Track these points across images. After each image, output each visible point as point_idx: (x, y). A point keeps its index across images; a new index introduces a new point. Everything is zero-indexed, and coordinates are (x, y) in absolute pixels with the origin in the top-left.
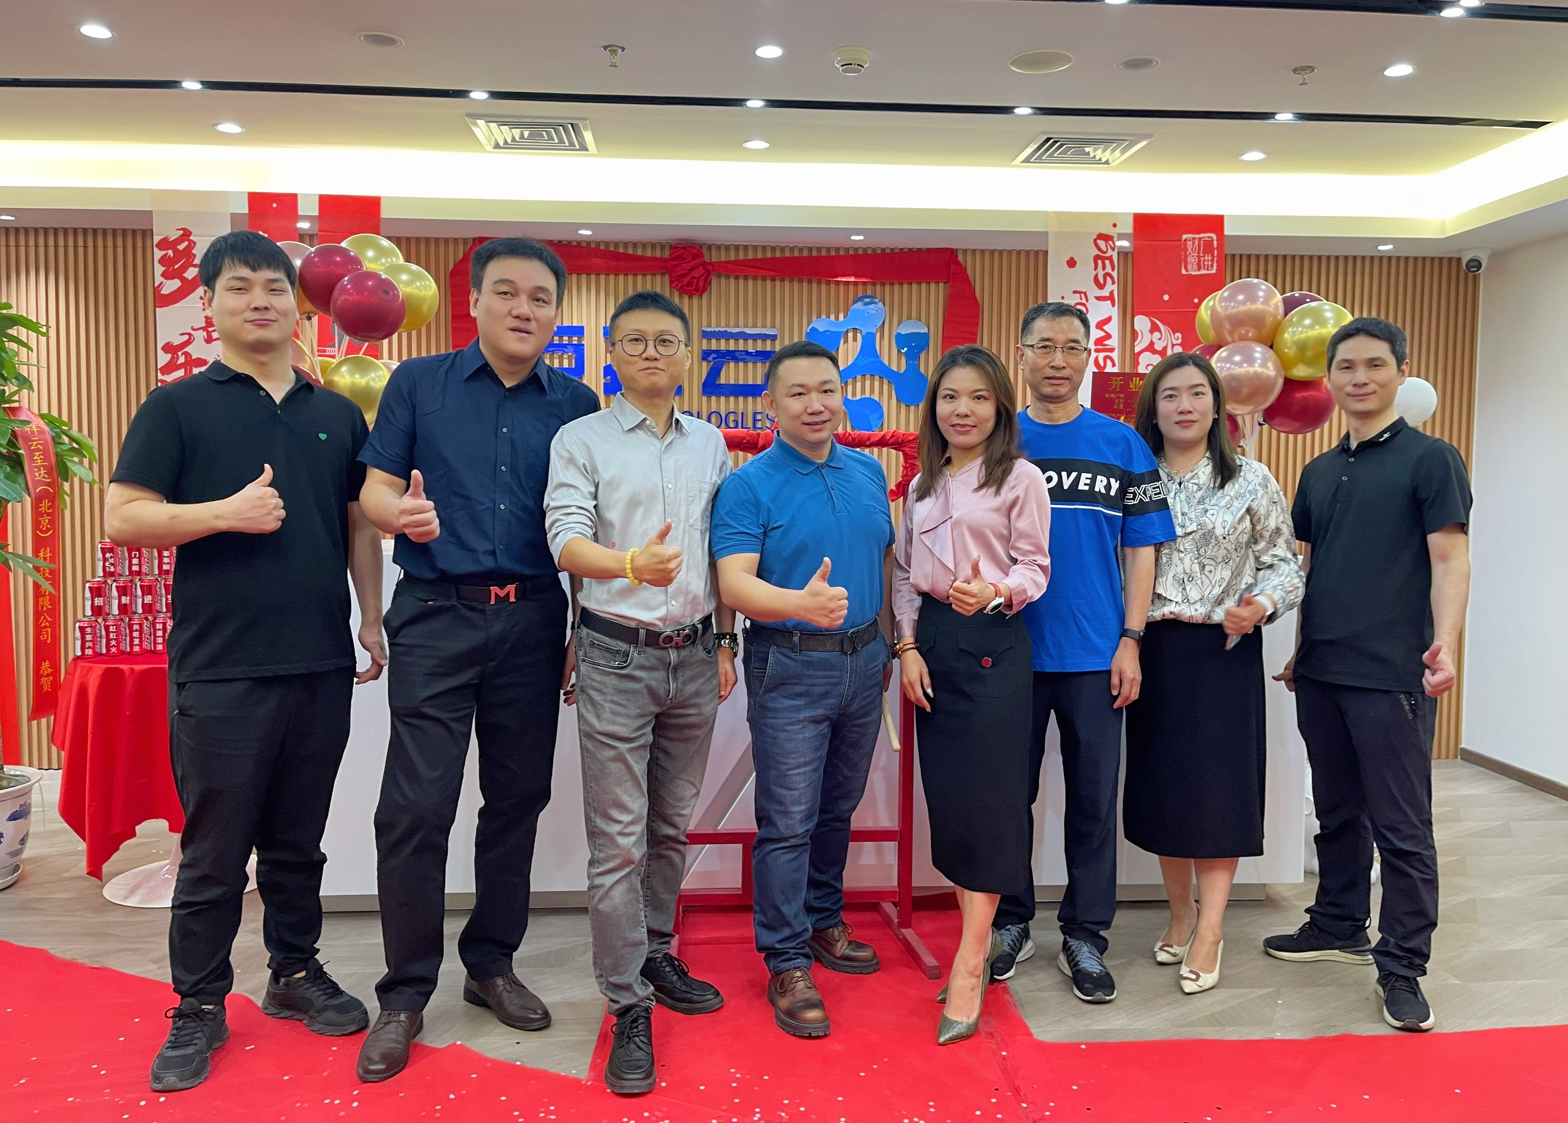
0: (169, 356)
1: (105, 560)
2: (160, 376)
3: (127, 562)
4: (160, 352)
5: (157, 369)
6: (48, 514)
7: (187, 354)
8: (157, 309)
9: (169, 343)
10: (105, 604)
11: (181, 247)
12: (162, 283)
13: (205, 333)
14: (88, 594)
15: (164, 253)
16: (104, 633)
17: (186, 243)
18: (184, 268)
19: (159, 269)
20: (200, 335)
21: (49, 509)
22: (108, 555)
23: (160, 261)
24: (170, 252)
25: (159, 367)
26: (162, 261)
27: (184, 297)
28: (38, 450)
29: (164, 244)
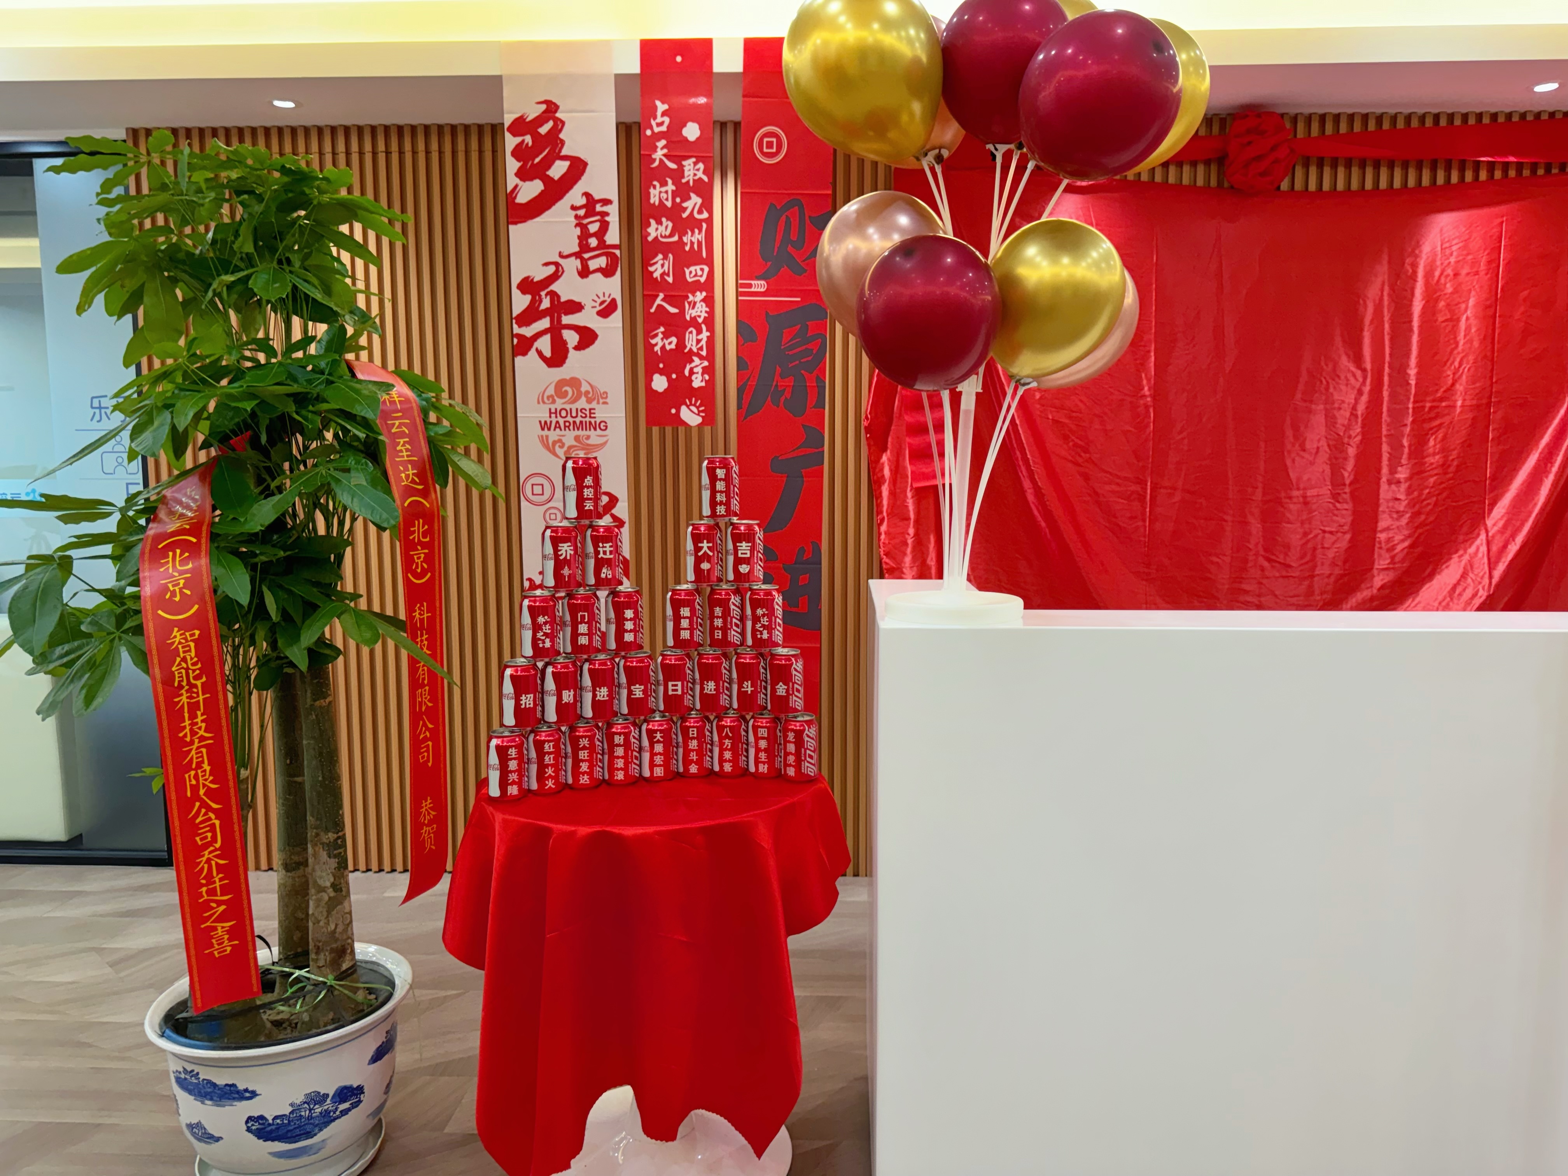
0: (528, 298)
1: (536, 628)
2: (516, 330)
3: (569, 630)
4: (516, 293)
5: (512, 319)
6: (424, 545)
7: (554, 295)
8: (511, 227)
9: (528, 278)
10: (535, 704)
11: (544, 130)
12: (516, 186)
13: (578, 261)
14: (508, 688)
15: (518, 140)
16: (533, 754)
17: (550, 124)
18: (548, 163)
19: (512, 165)
20: (572, 266)
21: (424, 537)
22: (541, 620)
23: (514, 154)
24: (528, 139)
25: (514, 315)
26: (518, 152)
27: (549, 207)
28: (402, 435)
29: (520, 126)
